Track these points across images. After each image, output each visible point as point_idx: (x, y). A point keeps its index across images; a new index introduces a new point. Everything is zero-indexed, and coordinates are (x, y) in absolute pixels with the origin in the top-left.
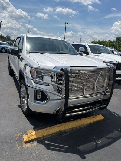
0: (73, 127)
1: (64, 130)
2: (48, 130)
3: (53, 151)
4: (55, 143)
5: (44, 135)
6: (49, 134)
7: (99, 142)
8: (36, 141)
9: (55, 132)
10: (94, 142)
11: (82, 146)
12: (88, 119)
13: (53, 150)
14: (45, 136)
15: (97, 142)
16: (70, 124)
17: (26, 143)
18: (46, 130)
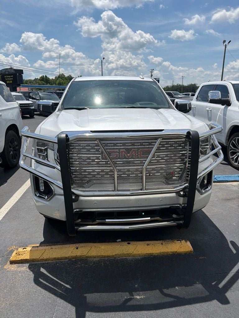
0: (106, 254)
1: (87, 257)
2: (54, 250)
3: (39, 288)
4: (53, 276)
5: (45, 256)
6: (54, 257)
7: (138, 297)
8: (27, 265)
9: (67, 256)
10: (128, 293)
11: (96, 294)
12: (148, 245)
13: (40, 286)
14: (46, 260)
15: (133, 295)
16: (103, 247)
17: (12, 262)
18: (52, 248)
